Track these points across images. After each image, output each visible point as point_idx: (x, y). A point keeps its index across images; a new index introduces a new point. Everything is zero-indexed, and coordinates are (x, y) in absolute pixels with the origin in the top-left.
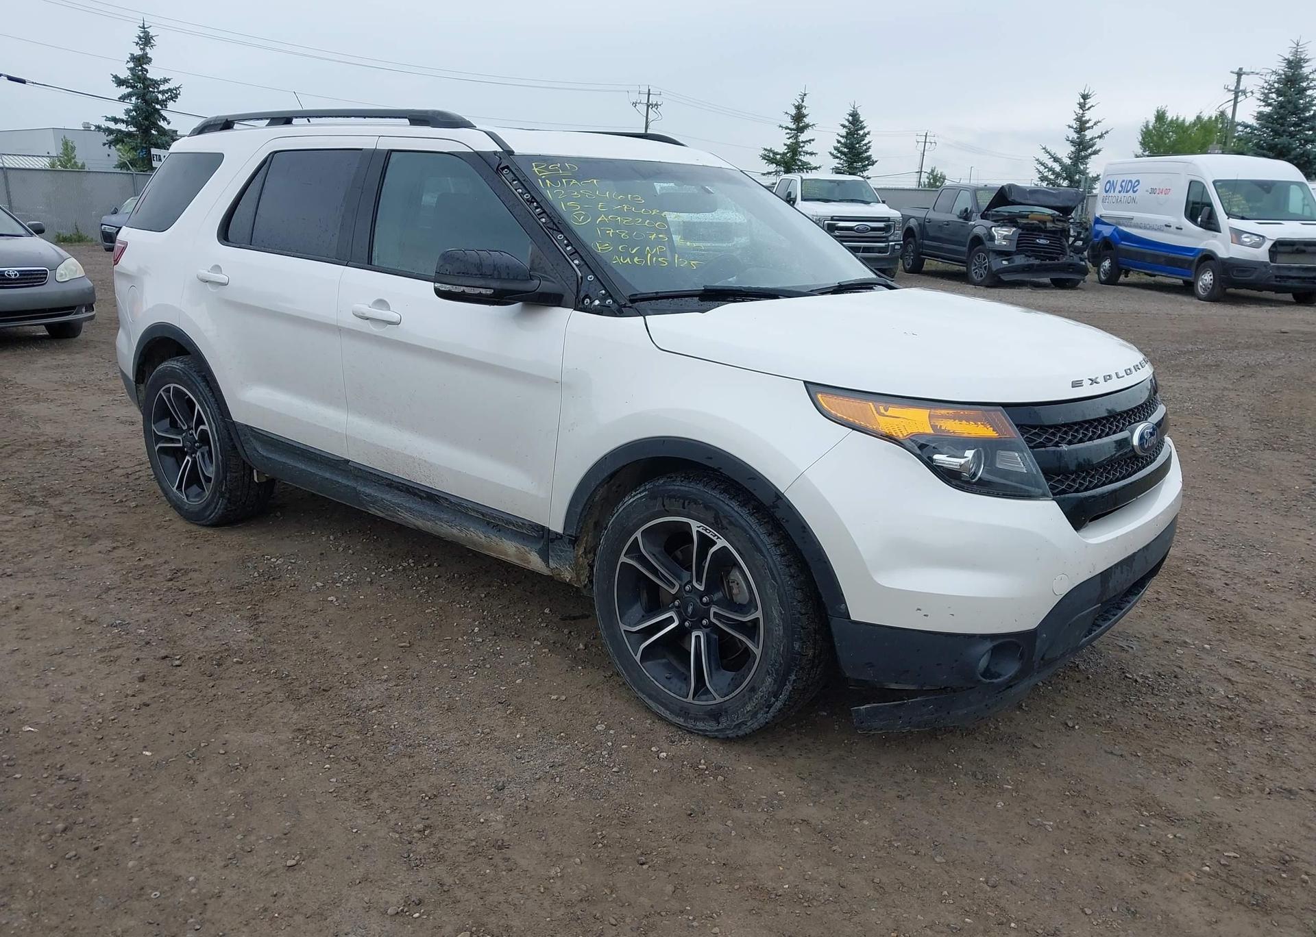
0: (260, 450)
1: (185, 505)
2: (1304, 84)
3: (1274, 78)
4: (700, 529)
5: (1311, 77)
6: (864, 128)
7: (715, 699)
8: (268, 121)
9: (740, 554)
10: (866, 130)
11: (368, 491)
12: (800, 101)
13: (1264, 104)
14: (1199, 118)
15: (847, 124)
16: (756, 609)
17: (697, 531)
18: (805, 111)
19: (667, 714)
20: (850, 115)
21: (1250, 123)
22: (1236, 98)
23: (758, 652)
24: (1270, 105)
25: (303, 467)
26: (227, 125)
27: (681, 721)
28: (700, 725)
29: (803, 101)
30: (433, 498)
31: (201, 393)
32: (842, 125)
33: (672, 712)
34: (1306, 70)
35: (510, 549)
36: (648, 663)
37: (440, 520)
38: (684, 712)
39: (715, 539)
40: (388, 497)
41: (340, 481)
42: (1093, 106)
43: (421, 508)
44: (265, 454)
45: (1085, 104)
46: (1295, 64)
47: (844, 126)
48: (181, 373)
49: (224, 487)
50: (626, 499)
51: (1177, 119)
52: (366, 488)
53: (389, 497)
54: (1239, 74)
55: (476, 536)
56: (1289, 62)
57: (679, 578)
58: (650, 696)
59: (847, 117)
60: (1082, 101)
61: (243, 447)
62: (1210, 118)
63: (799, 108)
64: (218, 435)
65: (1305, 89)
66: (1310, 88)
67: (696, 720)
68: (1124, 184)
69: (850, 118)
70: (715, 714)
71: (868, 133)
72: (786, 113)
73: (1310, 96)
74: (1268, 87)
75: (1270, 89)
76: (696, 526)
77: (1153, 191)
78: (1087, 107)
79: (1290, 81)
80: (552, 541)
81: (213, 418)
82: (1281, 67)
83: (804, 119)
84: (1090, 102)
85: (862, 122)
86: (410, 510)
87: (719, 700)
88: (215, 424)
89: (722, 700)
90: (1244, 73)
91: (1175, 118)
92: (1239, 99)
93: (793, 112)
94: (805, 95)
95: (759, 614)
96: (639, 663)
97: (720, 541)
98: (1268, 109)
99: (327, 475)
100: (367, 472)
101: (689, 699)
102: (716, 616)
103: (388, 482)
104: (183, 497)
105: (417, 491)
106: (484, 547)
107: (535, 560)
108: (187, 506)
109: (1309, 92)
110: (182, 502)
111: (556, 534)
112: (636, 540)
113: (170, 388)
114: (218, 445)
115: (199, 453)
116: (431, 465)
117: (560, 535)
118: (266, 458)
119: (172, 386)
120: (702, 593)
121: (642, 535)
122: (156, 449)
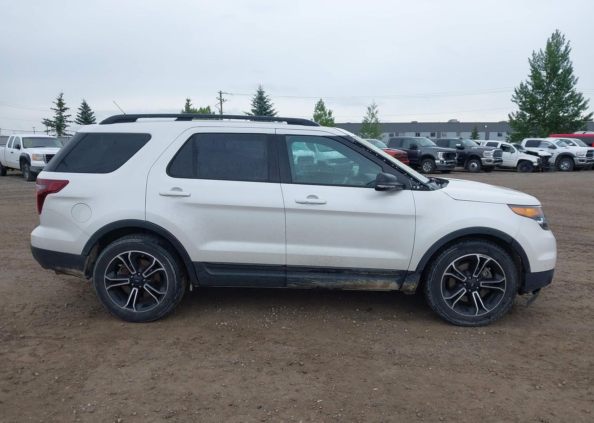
0: (209, 272)
1: (135, 314)
2: (265, 100)
3: (255, 97)
5: (266, 98)
6: (91, 110)
9: (497, 261)
10: (92, 111)
11: (294, 276)
12: (60, 97)
13: (254, 106)
14: (201, 109)
15: (81, 108)
17: (480, 257)
18: (64, 102)
19: (469, 323)
20: (82, 104)
21: (250, 113)
22: (221, 102)
23: (504, 291)
24: (256, 107)
25: (245, 274)
27: (474, 323)
28: (482, 322)
29: (61, 97)
31: (161, 252)
32: (79, 108)
33: (470, 321)
34: (264, 95)
35: (379, 284)
36: (455, 309)
37: (341, 280)
38: (475, 320)
39: (487, 258)
40: (308, 276)
41: (274, 276)
43: (328, 277)
44: (213, 274)
46: (261, 93)
47: (80, 109)
48: (142, 244)
49: (176, 297)
50: (445, 253)
51: (194, 109)
53: (307, 276)
54: (221, 93)
55: (362, 283)
56: (259, 92)
57: (467, 275)
58: (460, 319)
59: (81, 105)
61: (196, 273)
62: (204, 109)
63: (60, 100)
64: (175, 271)
65: (266, 102)
66: (267, 102)
67: (480, 321)
69: (83, 105)
70: (488, 316)
71: (93, 113)
72: (54, 102)
73: (268, 104)
74: (254, 100)
75: (255, 101)
76: (478, 256)
79: (261, 99)
80: (409, 275)
81: (171, 263)
82: (257, 93)
83: (64, 105)
85: (89, 107)
86: (322, 280)
87: (488, 311)
88: (173, 265)
89: (490, 311)
90: (222, 93)
93: (57, 102)
94: (62, 94)
95: (505, 278)
96: (453, 309)
97: (489, 259)
98: (255, 108)
99: (264, 275)
100: (297, 268)
101: (476, 315)
102: (483, 284)
103: (311, 269)
104: (132, 310)
105: (330, 270)
106: (361, 286)
107: (393, 285)
108: (137, 314)
109: (267, 103)
110: (132, 313)
111: (412, 271)
112: (452, 265)
113: (128, 253)
114: (175, 276)
115: (146, 284)
116: (342, 257)
117: (414, 271)
118: (214, 275)
119: (130, 252)
120: (476, 278)
121: (455, 263)
122: (107, 289)
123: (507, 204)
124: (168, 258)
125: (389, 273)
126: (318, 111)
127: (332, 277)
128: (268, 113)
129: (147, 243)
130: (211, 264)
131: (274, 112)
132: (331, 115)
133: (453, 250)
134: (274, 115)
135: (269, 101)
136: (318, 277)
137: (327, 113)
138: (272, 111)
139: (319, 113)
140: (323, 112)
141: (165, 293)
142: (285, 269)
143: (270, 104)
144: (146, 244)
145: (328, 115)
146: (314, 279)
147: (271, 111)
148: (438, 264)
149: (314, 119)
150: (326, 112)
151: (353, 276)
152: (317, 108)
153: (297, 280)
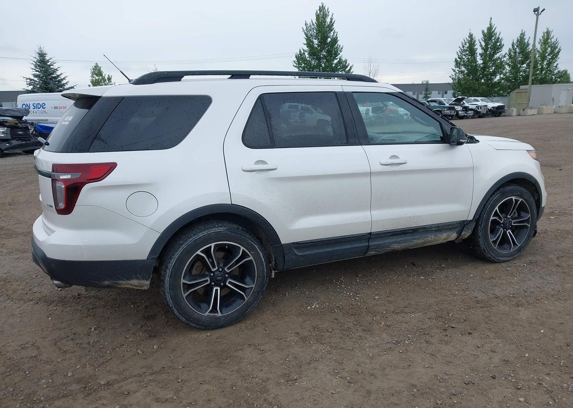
0: (297, 253)
5: (50, 60)
7: (519, 245)
8: (231, 76)
9: (526, 200)
11: (376, 243)
17: (515, 199)
21: (33, 79)
23: (529, 226)
25: (331, 249)
28: (516, 256)
33: (508, 257)
34: (47, 58)
35: (442, 238)
37: (415, 239)
38: (511, 255)
39: (519, 199)
40: (388, 241)
41: (358, 246)
43: (405, 238)
44: (301, 254)
52: (375, 243)
55: (431, 238)
58: (501, 257)
61: (285, 257)
64: (264, 258)
67: (514, 255)
68: (35, 105)
70: (519, 250)
74: (34, 64)
75: (36, 65)
76: (514, 198)
77: (56, 108)
79: (43, 62)
80: (468, 224)
82: (37, 56)
86: (399, 242)
95: (529, 215)
96: (497, 249)
97: (521, 200)
98: (37, 73)
99: (349, 247)
100: (382, 233)
101: (512, 250)
102: (514, 223)
103: (393, 233)
104: (216, 314)
105: (408, 231)
106: (430, 242)
107: (453, 236)
108: (223, 318)
109: (51, 67)
110: (217, 318)
111: (470, 220)
112: (496, 210)
113: (211, 246)
114: (264, 264)
115: (230, 280)
116: (419, 216)
117: (471, 220)
118: (302, 256)
119: (213, 245)
120: (510, 218)
121: (499, 207)
122: (185, 296)
123: (527, 150)
124: (256, 245)
125: (453, 225)
126: (95, 76)
127: (408, 238)
128: (55, 78)
129: (233, 231)
131: (62, 77)
132: (111, 81)
133: (497, 196)
134: (62, 80)
135: (54, 65)
136: (397, 240)
137: (106, 78)
138: (59, 75)
139: (97, 78)
140: (100, 77)
141: (253, 286)
142: (370, 236)
143: (55, 68)
144: (233, 232)
145: (107, 80)
146: (393, 242)
147: (58, 76)
148: (487, 210)
149: (91, 85)
150: (105, 77)
151: (425, 233)
152: (93, 73)
153: (379, 246)
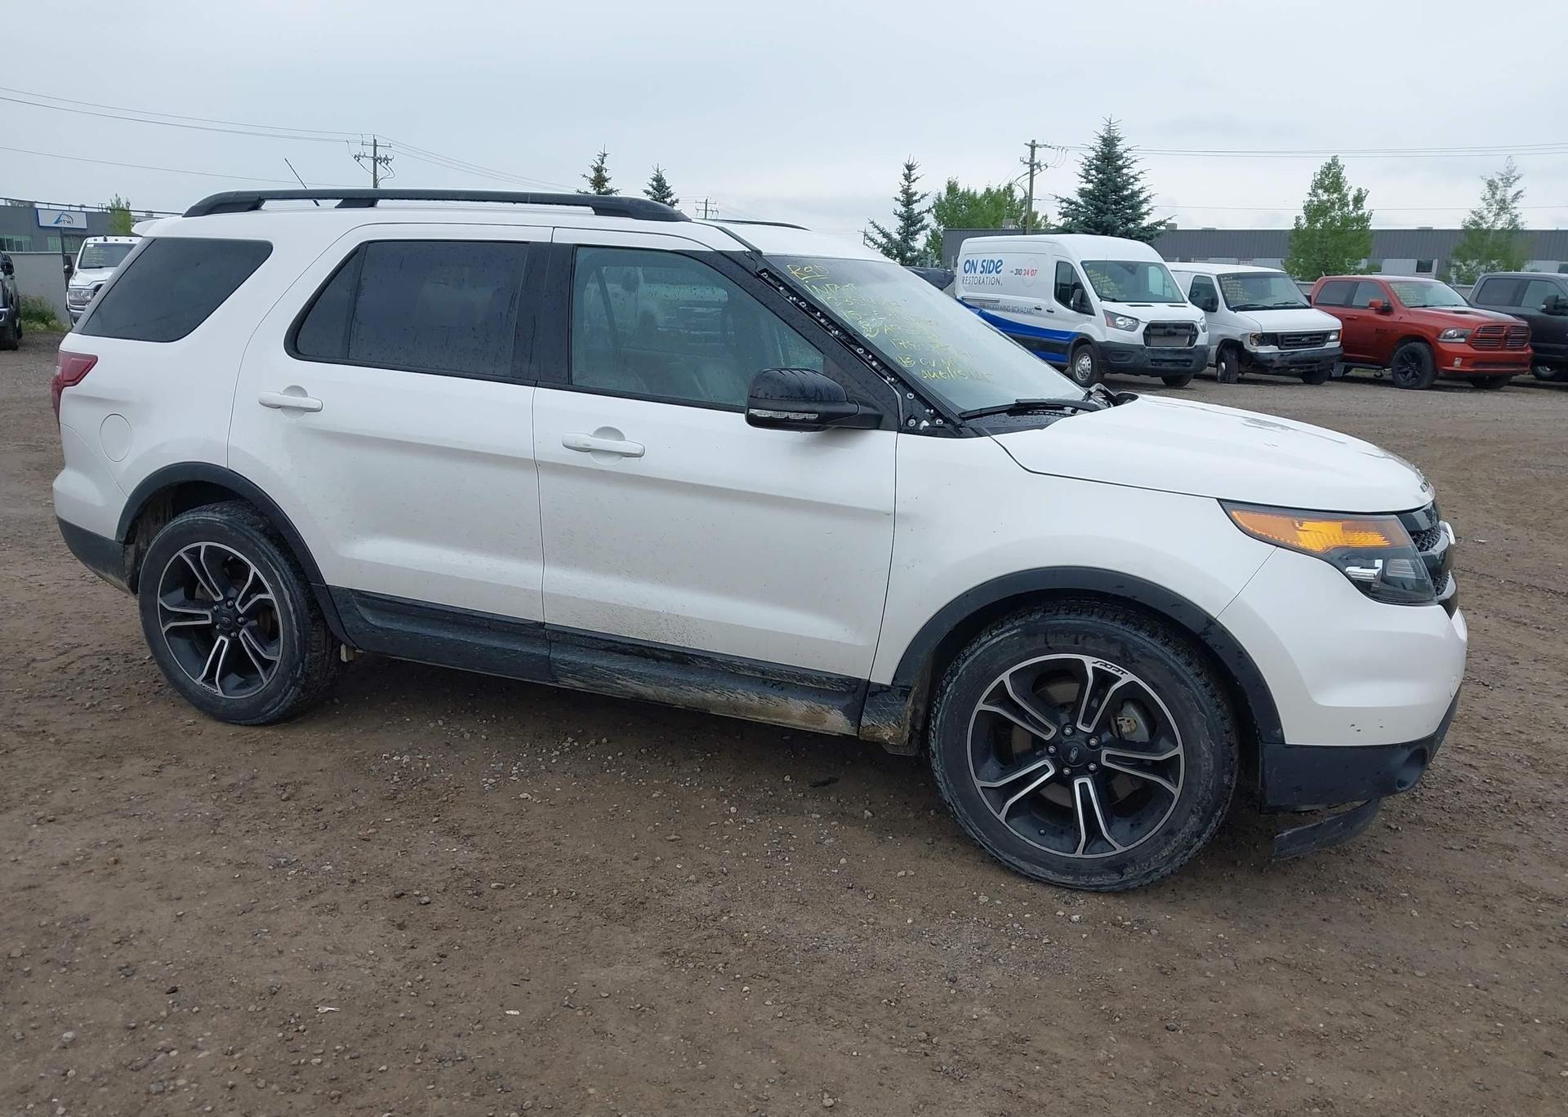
0: (370, 619)
1: (220, 701)
2: (1120, 163)
3: (1093, 154)
4: (1097, 665)
5: (1125, 155)
6: (672, 194)
7: (1116, 849)
8: (340, 201)
9: (1154, 687)
10: (674, 198)
11: (568, 658)
12: (599, 162)
13: (1085, 180)
14: (988, 190)
15: (651, 190)
16: (1176, 744)
17: (1094, 668)
18: (606, 175)
19: (1050, 875)
20: (654, 180)
21: (1075, 200)
22: (1032, 171)
23: (1176, 792)
24: (1091, 181)
25: (451, 636)
26: (251, 202)
27: (1069, 879)
28: (1095, 881)
29: (603, 163)
30: (682, 659)
31: (263, 552)
32: (645, 191)
33: (1055, 871)
34: (1120, 149)
35: (796, 711)
36: (1014, 821)
37: (690, 684)
38: (1072, 868)
39: (1119, 674)
40: (604, 663)
41: (520, 649)
42: (917, 178)
43: (658, 672)
44: (377, 624)
45: (910, 175)
46: (1109, 142)
47: (648, 193)
48: (225, 526)
49: (299, 672)
50: (983, 640)
51: (969, 191)
52: (566, 655)
53: (602, 662)
54: (1033, 147)
55: (748, 700)
56: (1104, 140)
57: (1056, 722)
59: (651, 182)
60: (907, 172)
61: (340, 617)
62: (999, 190)
63: (598, 170)
64: (294, 605)
65: (1121, 168)
66: (1125, 167)
67: (1090, 875)
68: (985, 264)
69: (655, 183)
70: (1117, 866)
71: (677, 201)
72: (584, 176)
73: (1127, 175)
74: (1088, 163)
75: (1089, 166)
76: (1090, 663)
77: (1018, 272)
78: (913, 178)
79: (1108, 159)
80: (874, 694)
81: (284, 583)
82: (1097, 144)
83: (606, 183)
84: (915, 173)
85: (669, 188)
86: (639, 677)
87: (1120, 849)
88: (287, 590)
89: (1125, 849)
90: (1037, 146)
91: (966, 190)
92: (1035, 172)
93: (592, 175)
94: (605, 155)
95: (1179, 750)
96: (1004, 823)
97: (1127, 678)
98: (1090, 186)
99: (496, 643)
100: (573, 634)
101: (1079, 853)
102: (1109, 758)
103: (612, 644)
104: (215, 691)
105: (657, 653)
106: (749, 709)
107: (836, 721)
108: (223, 703)
109: (1125, 171)
110: (215, 697)
111: (881, 686)
112: (1002, 683)
113: (200, 547)
114: (293, 618)
115: (243, 632)
116: (687, 619)
117: (887, 686)
118: (382, 629)
119: (203, 545)
120: (1088, 736)
121: (1011, 676)
122: (164, 630)
123: (1218, 499)
126: (1320, 191)
127: (668, 673)
128: (1125, 198)
129: (236, 527)
130: (368, 597)
131: (1142, 197)
132: (1362, 205)
133: (1007, 634)
134: (1141, 202)
135: (1132, 166)
136: (631, 669)
137: (1350, 198)
138: (1136, 192)
139: (1325, 197)
140: (1335, 195)
141: (278, 659)
142: (543, 633)
143: (1132, 174)
144: (234, 528)
145: (1351, 203)
146: (620, 672)
147: (1134, 194)
148: (960, 672)
149: (1304, 216)
150: (1346, 195)
151: (725, 678)
152: (1319, 184)
153: (576, 670)
